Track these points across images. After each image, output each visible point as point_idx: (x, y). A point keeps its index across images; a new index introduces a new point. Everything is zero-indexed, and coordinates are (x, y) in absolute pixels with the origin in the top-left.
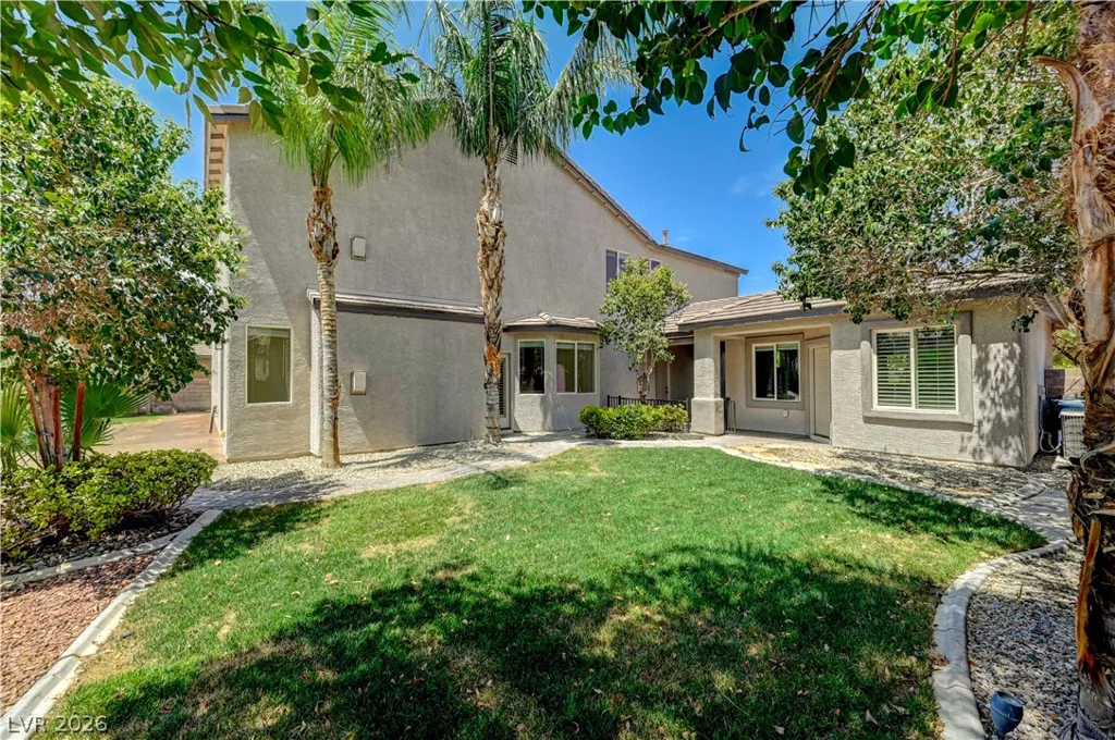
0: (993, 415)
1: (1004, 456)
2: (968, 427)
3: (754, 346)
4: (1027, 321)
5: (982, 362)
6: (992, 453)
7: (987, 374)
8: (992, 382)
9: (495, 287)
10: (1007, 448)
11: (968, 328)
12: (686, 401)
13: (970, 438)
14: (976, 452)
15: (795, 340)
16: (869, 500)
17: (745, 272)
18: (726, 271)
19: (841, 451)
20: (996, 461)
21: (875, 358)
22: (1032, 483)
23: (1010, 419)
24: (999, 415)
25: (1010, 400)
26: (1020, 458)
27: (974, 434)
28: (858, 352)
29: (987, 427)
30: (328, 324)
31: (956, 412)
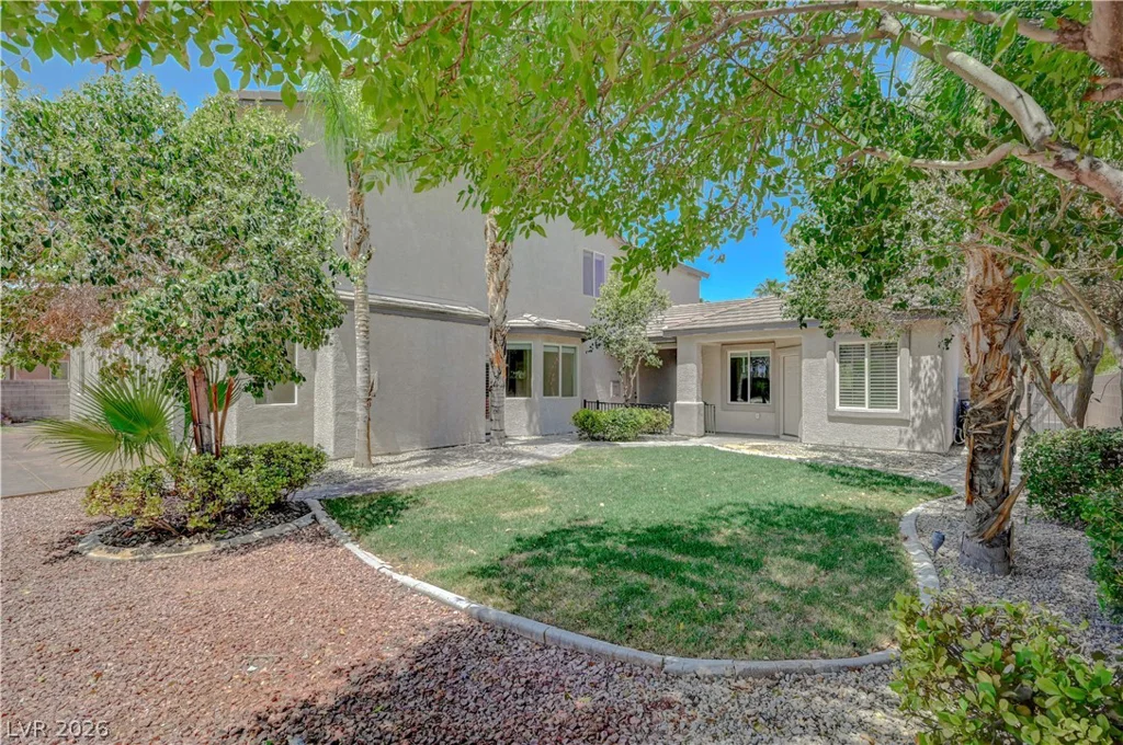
0: (922, 413)
1: (929, 445)
2: (905, 422)
3: (729, 352)
4: (948, 341)
5: (915, 370)
6: (920, 442)
7: (919, 381)
8: (922, 387)
9: (504, 290)
10: (931, 438)
11: (907, 343)
12: (669, 405)
13: (906, 432)
14: (910, 443)
15: (767, 348)
16: (843, 475)
17: (707, 276)
18: (689, 274)
19: (810, 446)
20: (923, 448)
21: (838, 365)
22: (948, 463)
23: (934, 416)
24: (926, 412)
25: (933, 401)
26: (941, 444)
27: (910, 429)
28: (825, 360)
29: (918, 423)
30: (364, 325)
31: (898, 410)
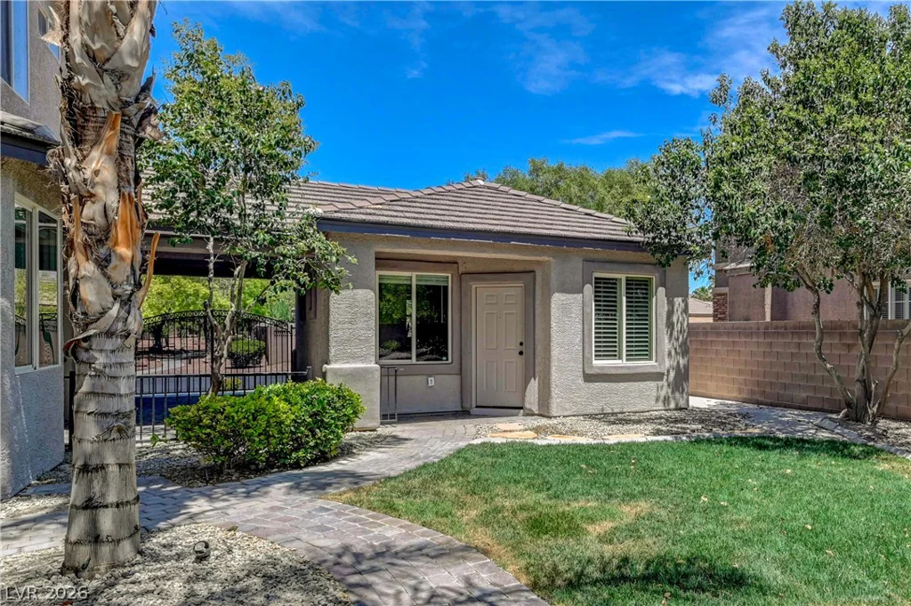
0: (675, 364)
2: (661, 376)
5: (670, 315)
6: (674, 398)
7: (673, 324)
8: (675, 333)
11: (663, 281)
13: (662, 387)
14: (666, 400)
15: (444, 270)
20: (677, 405)
21: (593, 304)
23: (684, 366)
24: (679, 363)
25: (685, 349)
27: (665, 384)
28: (580, 295)
29: (672, 376)
31: (653, 363)
